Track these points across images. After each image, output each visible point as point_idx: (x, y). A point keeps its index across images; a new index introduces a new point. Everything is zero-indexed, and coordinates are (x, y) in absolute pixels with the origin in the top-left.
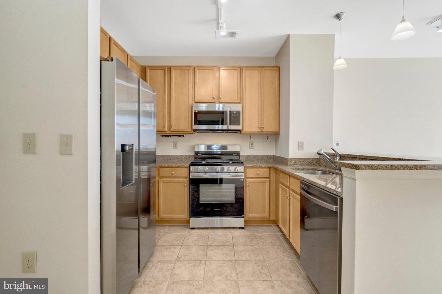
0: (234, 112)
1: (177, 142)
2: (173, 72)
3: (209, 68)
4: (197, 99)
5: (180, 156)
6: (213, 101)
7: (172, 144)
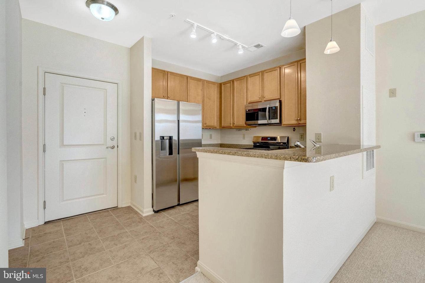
0: (273, 108)
1: (245, 134)
2: (235, 83)
3: (252, 75)
4: (249, 100)
5: (246, 145)
6: (260, 100)
7: (242, 135)
